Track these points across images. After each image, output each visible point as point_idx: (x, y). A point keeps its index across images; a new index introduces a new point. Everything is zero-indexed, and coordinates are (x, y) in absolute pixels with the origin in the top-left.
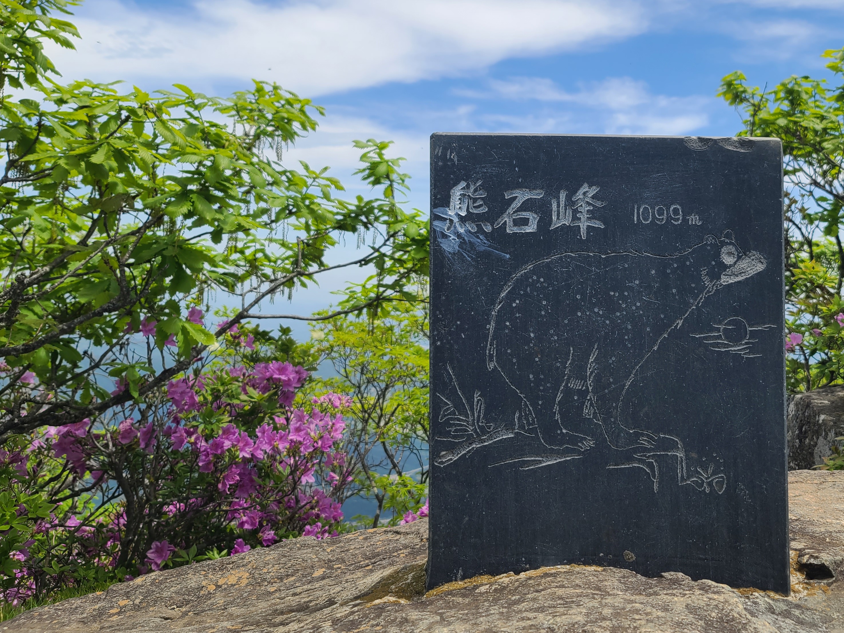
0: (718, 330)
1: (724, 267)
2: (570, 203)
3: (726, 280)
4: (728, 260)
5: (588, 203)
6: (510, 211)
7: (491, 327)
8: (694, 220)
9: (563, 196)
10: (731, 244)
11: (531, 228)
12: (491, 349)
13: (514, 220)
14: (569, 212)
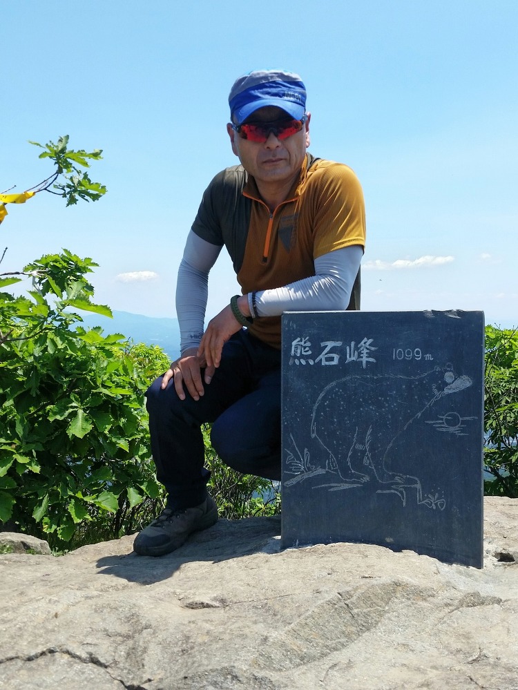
0: (442, 419)
1: (447, 384)
2: (357, 348)
3: (446, 391)
4: (448, 380)
5: (367, 349)
6: (324, 353)
7: (313, 415)
8: (429, 357)
9: (353, 344)
10: (450, 371)
11: (335, 362)
12: (313, 427)
13: (326, 358)
14: (356, 353)
